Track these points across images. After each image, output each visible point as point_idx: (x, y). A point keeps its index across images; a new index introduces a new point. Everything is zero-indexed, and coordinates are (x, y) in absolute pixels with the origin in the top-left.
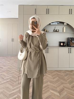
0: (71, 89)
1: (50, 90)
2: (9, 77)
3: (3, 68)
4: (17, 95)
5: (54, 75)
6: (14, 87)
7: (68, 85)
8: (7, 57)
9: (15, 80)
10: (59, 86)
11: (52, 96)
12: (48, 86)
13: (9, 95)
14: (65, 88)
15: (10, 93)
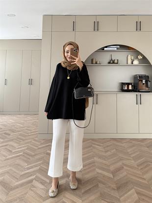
0: (136, 168)
1: (97, 169)
2: (21, 149)
3: (9, 135)
4: (35, 176)
5: (108, 146)
6: (31, 164)
7: (133, 161)
8: (19, 116)
9: (33, 154)
10: (113, 163)
11: (99, 178)
12: (94, 162)
13: (21, 176)
14: (125, 167)
15: (23, 173)
